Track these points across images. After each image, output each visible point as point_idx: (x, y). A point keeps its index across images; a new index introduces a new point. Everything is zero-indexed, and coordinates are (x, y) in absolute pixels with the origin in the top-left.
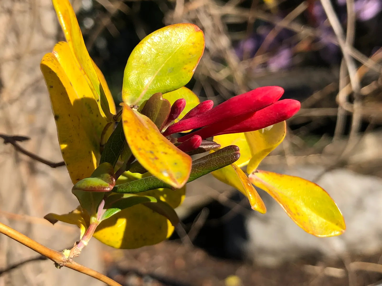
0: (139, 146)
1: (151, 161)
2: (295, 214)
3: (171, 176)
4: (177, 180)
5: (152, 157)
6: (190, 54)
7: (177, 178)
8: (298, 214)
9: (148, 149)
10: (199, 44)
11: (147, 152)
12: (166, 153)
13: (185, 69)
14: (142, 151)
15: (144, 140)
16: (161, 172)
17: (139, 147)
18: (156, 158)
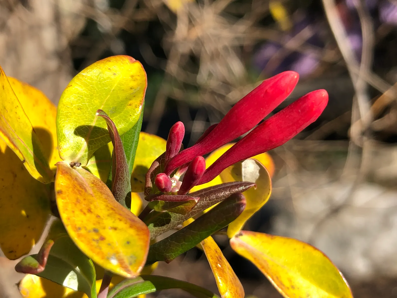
0: (78, 224)
1: (94, 243)
2: (288, 288)
3: (121, 263)
4: (130, 268)
5: (96, 237)
6: (131, 88)
7: (131, 264)
8: (293, 287)
9: (91, 226)
10: (139, 76)
11: (89, 231)
12: (115, 229)
13: (130, 105)
14: (83, 232)
15: (85, 214)
16: (108, 259)
17: (78, 226)
18: (102, 239)
